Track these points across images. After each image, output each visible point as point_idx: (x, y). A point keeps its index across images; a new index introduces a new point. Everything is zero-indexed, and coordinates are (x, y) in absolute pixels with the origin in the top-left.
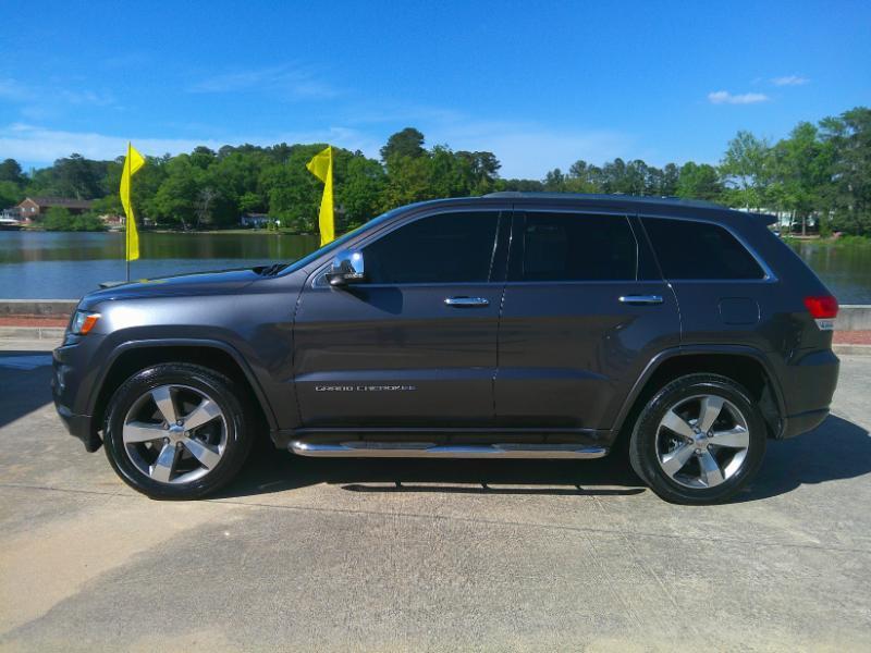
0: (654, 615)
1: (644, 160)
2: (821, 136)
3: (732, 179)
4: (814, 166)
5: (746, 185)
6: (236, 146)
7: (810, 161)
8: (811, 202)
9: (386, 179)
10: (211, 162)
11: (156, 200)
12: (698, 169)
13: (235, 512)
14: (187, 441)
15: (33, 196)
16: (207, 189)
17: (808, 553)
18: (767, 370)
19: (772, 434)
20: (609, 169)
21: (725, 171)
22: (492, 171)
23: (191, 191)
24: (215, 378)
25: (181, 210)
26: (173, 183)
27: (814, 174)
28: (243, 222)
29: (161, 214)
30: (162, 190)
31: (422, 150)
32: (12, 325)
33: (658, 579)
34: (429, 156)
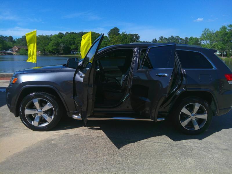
0: (177, 171)
1: (179, 36)
2: (228, 30)
3: (203, 41)
4: (226, 38)
5: (207, 43)
6: (69, 32)
7: (225, 37)
8: (225, 48)
9: (109, 41)
10: (63, 36)
11: (48, 47)
12: (194, 39)
13: (56, 135)
14: (43, 114)
15: (17, 46)
16: (62, 44)
17: (225, 151)
18: (213, 95)
19: (214, 114)
20: (169, 38)
21: (201, 39)
22: (138, 39)
23: (58, 44)
24: (51, 96)
25: (55, 49)
26: (53, 42)
27: (226, 40)
28: (71, 53)
29: (50, 51)
30: (50, 44)
31: (119, 33)
32: (5, 80)
33: (179, 159)
34: (121, 35)
